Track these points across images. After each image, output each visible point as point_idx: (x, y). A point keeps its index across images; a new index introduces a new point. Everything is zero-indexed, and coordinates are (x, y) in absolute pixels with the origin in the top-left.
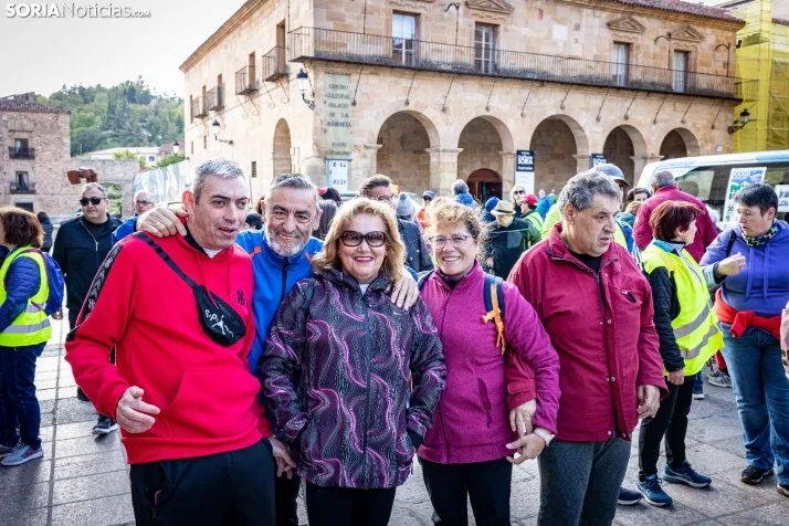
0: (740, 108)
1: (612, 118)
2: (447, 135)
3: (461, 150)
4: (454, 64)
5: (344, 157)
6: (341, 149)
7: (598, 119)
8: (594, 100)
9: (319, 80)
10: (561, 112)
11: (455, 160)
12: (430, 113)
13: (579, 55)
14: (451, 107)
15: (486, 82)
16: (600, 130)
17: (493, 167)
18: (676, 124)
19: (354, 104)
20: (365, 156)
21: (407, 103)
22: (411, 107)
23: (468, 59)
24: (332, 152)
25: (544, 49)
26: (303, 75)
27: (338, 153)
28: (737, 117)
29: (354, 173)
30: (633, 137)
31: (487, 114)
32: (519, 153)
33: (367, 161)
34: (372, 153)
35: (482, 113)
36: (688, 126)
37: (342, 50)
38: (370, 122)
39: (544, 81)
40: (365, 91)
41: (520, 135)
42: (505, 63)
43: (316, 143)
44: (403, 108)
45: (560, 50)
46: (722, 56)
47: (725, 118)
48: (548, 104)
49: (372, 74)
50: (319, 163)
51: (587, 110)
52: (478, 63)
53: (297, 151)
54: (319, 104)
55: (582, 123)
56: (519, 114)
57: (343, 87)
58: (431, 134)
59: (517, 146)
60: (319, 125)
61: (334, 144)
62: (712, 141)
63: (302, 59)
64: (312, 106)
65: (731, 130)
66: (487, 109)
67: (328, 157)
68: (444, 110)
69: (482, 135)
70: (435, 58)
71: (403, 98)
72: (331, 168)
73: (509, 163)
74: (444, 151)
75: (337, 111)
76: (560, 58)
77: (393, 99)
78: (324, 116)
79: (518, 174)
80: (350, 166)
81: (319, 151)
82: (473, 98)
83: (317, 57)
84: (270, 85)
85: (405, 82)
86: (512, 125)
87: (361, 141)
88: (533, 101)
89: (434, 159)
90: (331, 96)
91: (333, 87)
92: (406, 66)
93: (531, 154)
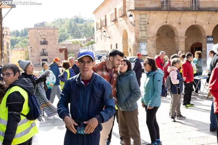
2: (181, 32)
3: (186, 37)
4: (183, 8)
5: (145, 41)
9: (137, 16)
11: (184, 40)
12: (174, 25)
14: (182, 23)
15: (195, 13)
19: (148, 23)
20: (152, 41)
21: (166, 22)
22: (168, 24)
23: (188, 5)
24: (141, 40)
26: (131, 16)
27: (143, 40)
29: (148, 46)
31: (195, 24)
33: (153, 42)
34: (154, 39)
37: (144, 6)
38: (154, 29)
40: (152, 19)
42: (202, 6)
43: (136, 37)
44: (165, 24)
49: (154, 13)
50: (137, 44)
52: (192, 7)
53: (130, 40)
54: (136, 24)
56: (208, 23)
57: (144, 18)
58: (175, 32)
59: (207, 35)
60: (136, 31)
61: (142, 37)
63: (130, 10)
64: (134, 25)
66: (196, 22)
67: (140, 41)
68: (180, 24)
69: (194, 30)
70: (176, 6)
71: (165, 21)
72: (141, 45)
73: (205, 40)
74: (180, 37)
75: (142, 26)
77: (162, 21)
78: (138, 28)
79: (208, 44)
80: (147, 44)
81: (136, 40)
82: (190, 19)
83: (136, 9)
84: (121, 19)
85: (166, 15)
86: (205, 27)
87: (151, 36)
88: (213, 19)
89: (176, 41)
90: (140, 22)
91: (141, 18)
92: (166, 10)
93: (212, 37)
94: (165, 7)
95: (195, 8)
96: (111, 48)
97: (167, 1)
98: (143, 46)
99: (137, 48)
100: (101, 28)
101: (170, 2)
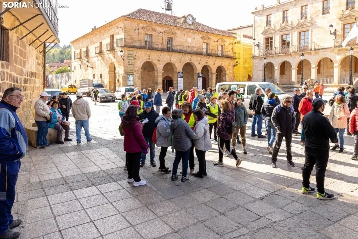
0: (236, 60)
1: (203, 63)
2: (160, 67)
3: (163, 72)
4: (161, 48)
5: (132, 74)
6: (131, 72)
7: (199, 63)
8: (199, 58)
9: (126, 52)
10: (190, 61)
11: (162, 74)
12: (155, 62)
13: (194, 46)
14: (161, 60)
15: (170, 53)
16: (200, 66)
17: (170, 76)
18: (219, 65)
19: (135, 59)
20: (138, 74)
22: (150, 60)
23: (165, 47)
24: (129, 73)
25: (185, 44)
26: (122, 51)
28: (235, 63)
29: (135, 78)
30: (208, 68)
32: (179, 72)
33: (138, 75)
34: (140, 72)
35: (169, 61)
36: (223, 65)
37: (132, 44)
38: (139, 64)
39: (185, 53)
40: (138, 55)
41: (179, 67)
42: (175, 48)
43: (125, 70)
44: (148, 60)
45: (189, 45)
46: (231, 46)
47: (232, 62)
48: (186, 59)
49: (140, 51)
50: (126, 76)
51: (197, 61)
52: (168, 48)
53: (118, 72)
54: (126, 59)
55: (195, 64)
56: (179, 62)
57: (132, 54)
58: (155, 67)
59: (178, 71)
60: (125, 65)
62: (229, 69)
63: (121, 47)
64: (124, 60)
65: (234, 66)
68: (159, 61)
69: (169, 67)
70: (156, 46)
71: (148, 57)
72: (129, 77)
73: (176, 75)
74: (159, 72)
75: (131, 61)
76: (189, 47)
77: (146, 58)
78: (127, 62)
79: (179, 78)
80: (134, 76)
81: (125, 72)
82: (166, 58)
83: (126, 46)
84: (108, 52)
85: (149, 53)
86: (177, 65)
87: (137, 69)
88: (183, 59)
89: (156, 74)
90: (129, 57)
91: (129, 54)
92: (149, 49)
93: (182, 73)
94: (148, 46)
95: (170, 49)
96: (94, 78)
97: (149, 42)
98: (131, 78)
99: (126, 79)
100: (81, 58)
101: (152, 42)
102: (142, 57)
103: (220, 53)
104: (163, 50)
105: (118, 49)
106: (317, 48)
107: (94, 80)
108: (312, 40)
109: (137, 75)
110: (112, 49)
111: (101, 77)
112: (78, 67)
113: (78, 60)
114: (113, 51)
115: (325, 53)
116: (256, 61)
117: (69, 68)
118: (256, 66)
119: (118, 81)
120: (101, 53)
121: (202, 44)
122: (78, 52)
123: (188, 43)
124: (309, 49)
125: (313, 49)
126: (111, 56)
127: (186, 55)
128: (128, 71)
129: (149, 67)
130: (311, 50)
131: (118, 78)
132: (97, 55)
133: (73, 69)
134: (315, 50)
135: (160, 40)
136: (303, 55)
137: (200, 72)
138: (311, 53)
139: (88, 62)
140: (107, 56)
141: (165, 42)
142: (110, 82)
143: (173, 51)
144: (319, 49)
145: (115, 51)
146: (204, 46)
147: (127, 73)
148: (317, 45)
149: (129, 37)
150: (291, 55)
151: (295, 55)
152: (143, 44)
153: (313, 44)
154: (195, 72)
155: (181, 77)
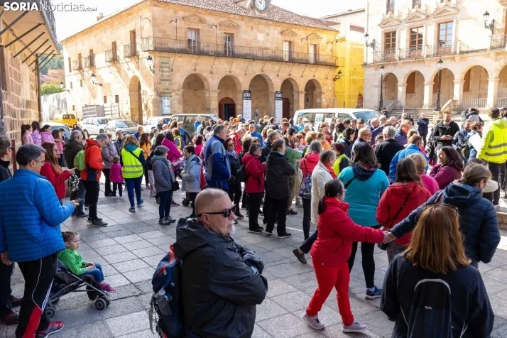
0: (338, 70)
1: (284, 75)
2: (213, 82)
3: (219, 91)
4: (215, 52)
5: (168, 95)
6: (167, 91)
7: (278, 76)
8: (276, 67)
9: (157, 59)
10: (262, 73)
11: (217, 95)
12: (205, 75)
13: (269, 47)
14: (214, 71)
15: (229, 59)
16: (279, 80)
17: (231, 96)
18: (311, 77)
19: (172, 71)
20: (177, 95)
21: (195, 70)
22: (197, 72)
23: (221, 49)
24: (163, 93)
25: (254, 45)
26: (150, 58)
27: (166, 93)
28: (337, 74)
29: (173, 102)
30: (292, 82)
31: (230, 74)
32: (245, 91)
33: (179, 97)
34: (180, 92)
35: (228, 74)
36: (316, 78)
37: (166, 46)
38: (179, 79)
39: (254, 58)
40: (177, 65)
41: (245, 83)
42: (237, 51)
43: (156, 89)
44: (193, 72)
45: (261, 44)
46: (330, 46)
47: (332, 73)
48: (256, 68)
49: (179, 56)
50: (158, 98)
51: (273, 71)
52: (225, 51)
53: (145, 92)
54: (156, 70)
55: (271, 78)
56: (243, 73)
57: (167, 63)
58: (205, 83)
59: (243, 89)
60: (157, 81)
61: (164, 89)
62: (326, 85)
63: (149, 51)
64: (154, 72)
65: (335, 80)
66: (230, 72)
67: (162, 95)
68: (211, 73)
69: (228, 82)
70: (206, 49)
71: (193, 68)
72: (163, 100)
73: (240, 96)
74: (212, 91)
75: (165, 74)
76: (261, 49)
77: (189, 68)
78: (159, 77)
79: (245, 101)
80: (171, 99)
81: (157, 92)
82: (224, 67)
83: (156, 50)
84: (128, 60)
85: (194, 61)
86: (241, 79)
87: (176, 87)
88: (250, 68)
89: (207, 95)
90: (162, 67)
91: (162, 63)
92: (195, 53)
93: (250, 92)
94: (193, 49)
95: (228, 52)
96: (105, 101)
97: (194, 41)
98: (166, 102)
99: (158, 104)
100: (80, 68)
101: (199, 43)
102: (184, 66)
103: (311, 59)
104: (217, 55)
105: (143, 55)
106: (464, 49)
107: (106, 105)
108: (456, 38)
109: (177, 97)
110: (134, 54)
111: (117, 101)
112: (77, 85)
113: (77, 72)
114: (136, 57)
115: (475, 58)
116: (370, 71)
117: (62, 86)
118: (369, 80)
119: (146, 106)
120: (115, 60)
121: (282, 45)
122: (75, 58)
123: (258, 42)
124: (453, 51)
125: (458, 52)
126: (132, 65)
127: (256, 62)
128: (161, 90)
129: (195, 83)
130: (455, 53)
131: (145, 102)
132: (109, 64)
133: (68, 87)
134: (462, 53)
135: (212, 38)
136: (441, 62)
137: (279, 90)
138: (454, 58)
139: (93, 75)
140: (125, 67)
141: (221, 42)
142: (132, 109)
143: (234, 56)
144: (467, 52)
145: (138, 59)
146: (286, 47)
147: (160, 94)
148: (464, 45)
149: (160, 35)
150: (423, 61)
151: (430, 61)
152: (183, 46)
153: (459, 43)
154: (270, 90)
155: (247, 98)
